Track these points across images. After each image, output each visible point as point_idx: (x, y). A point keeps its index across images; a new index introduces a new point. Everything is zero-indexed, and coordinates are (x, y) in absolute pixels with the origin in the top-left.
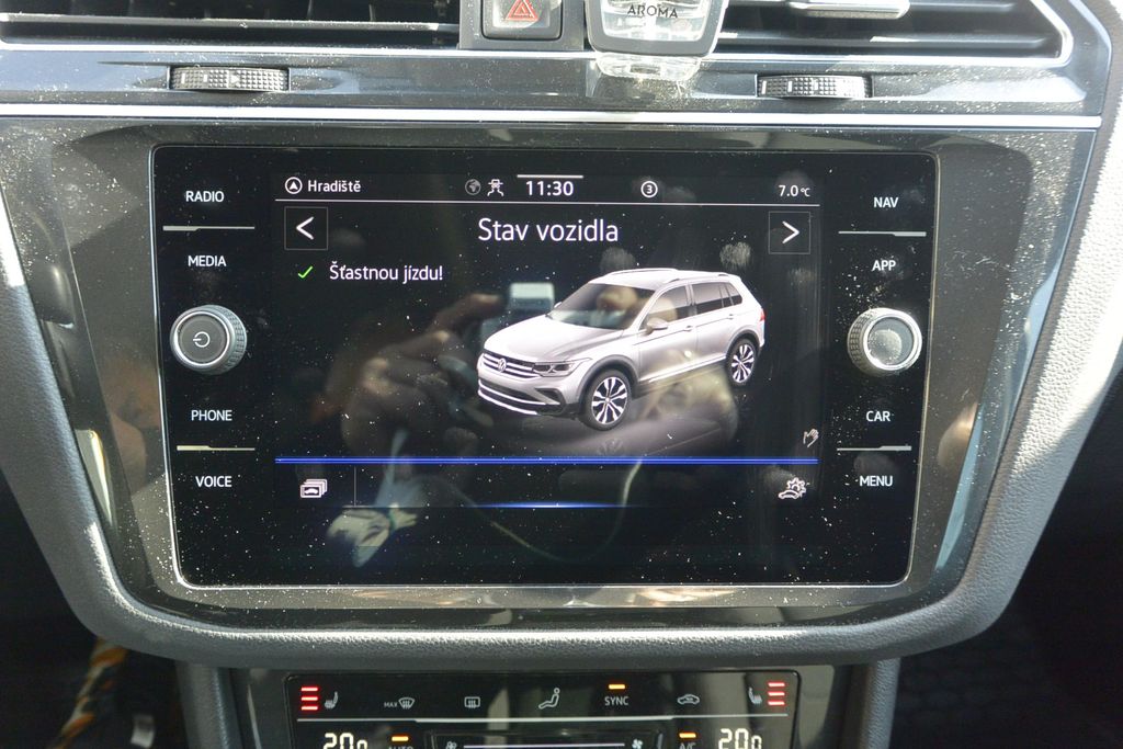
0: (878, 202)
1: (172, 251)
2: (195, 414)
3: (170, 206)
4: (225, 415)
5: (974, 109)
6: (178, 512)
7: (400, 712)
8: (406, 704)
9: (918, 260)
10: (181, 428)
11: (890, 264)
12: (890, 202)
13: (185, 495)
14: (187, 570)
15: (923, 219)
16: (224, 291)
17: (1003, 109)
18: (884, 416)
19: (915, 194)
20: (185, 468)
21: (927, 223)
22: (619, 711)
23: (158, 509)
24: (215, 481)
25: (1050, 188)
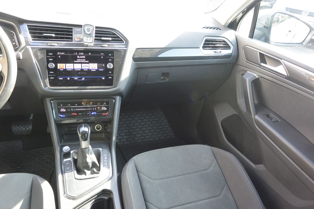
0: (109, 55)
1: (48, 59)
2: (50, 72)
3: (47, 55)
4: (53, 72)
5: (117, 47)
6: (49, 81)
7: (69, 106)
8: (69, 105)
9: (113, 60)
10: (49, 74)
11: (111, 60)
12: (110, 55)
13: (49, 79)
14: (50, 85)
15: (113, 56)
16: (52, 62)
17: (119, 47)
18: (111, 72)
19: (112, 54)
20: (49, 77)
21: (114, 57)
22: (91, 105)
23: (47, 81)
24: (52, 78)
25: (123, 53)
